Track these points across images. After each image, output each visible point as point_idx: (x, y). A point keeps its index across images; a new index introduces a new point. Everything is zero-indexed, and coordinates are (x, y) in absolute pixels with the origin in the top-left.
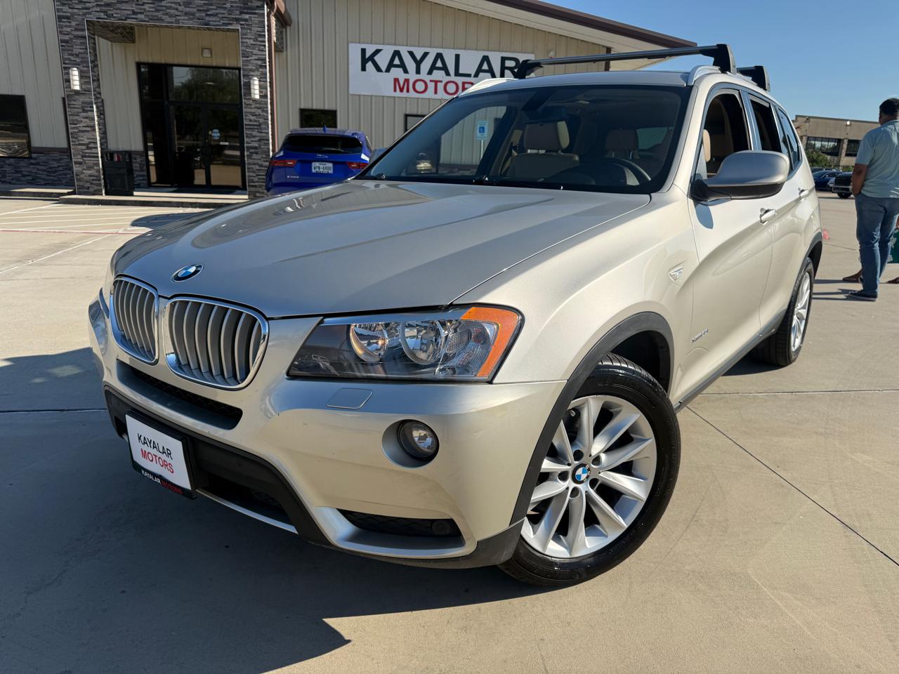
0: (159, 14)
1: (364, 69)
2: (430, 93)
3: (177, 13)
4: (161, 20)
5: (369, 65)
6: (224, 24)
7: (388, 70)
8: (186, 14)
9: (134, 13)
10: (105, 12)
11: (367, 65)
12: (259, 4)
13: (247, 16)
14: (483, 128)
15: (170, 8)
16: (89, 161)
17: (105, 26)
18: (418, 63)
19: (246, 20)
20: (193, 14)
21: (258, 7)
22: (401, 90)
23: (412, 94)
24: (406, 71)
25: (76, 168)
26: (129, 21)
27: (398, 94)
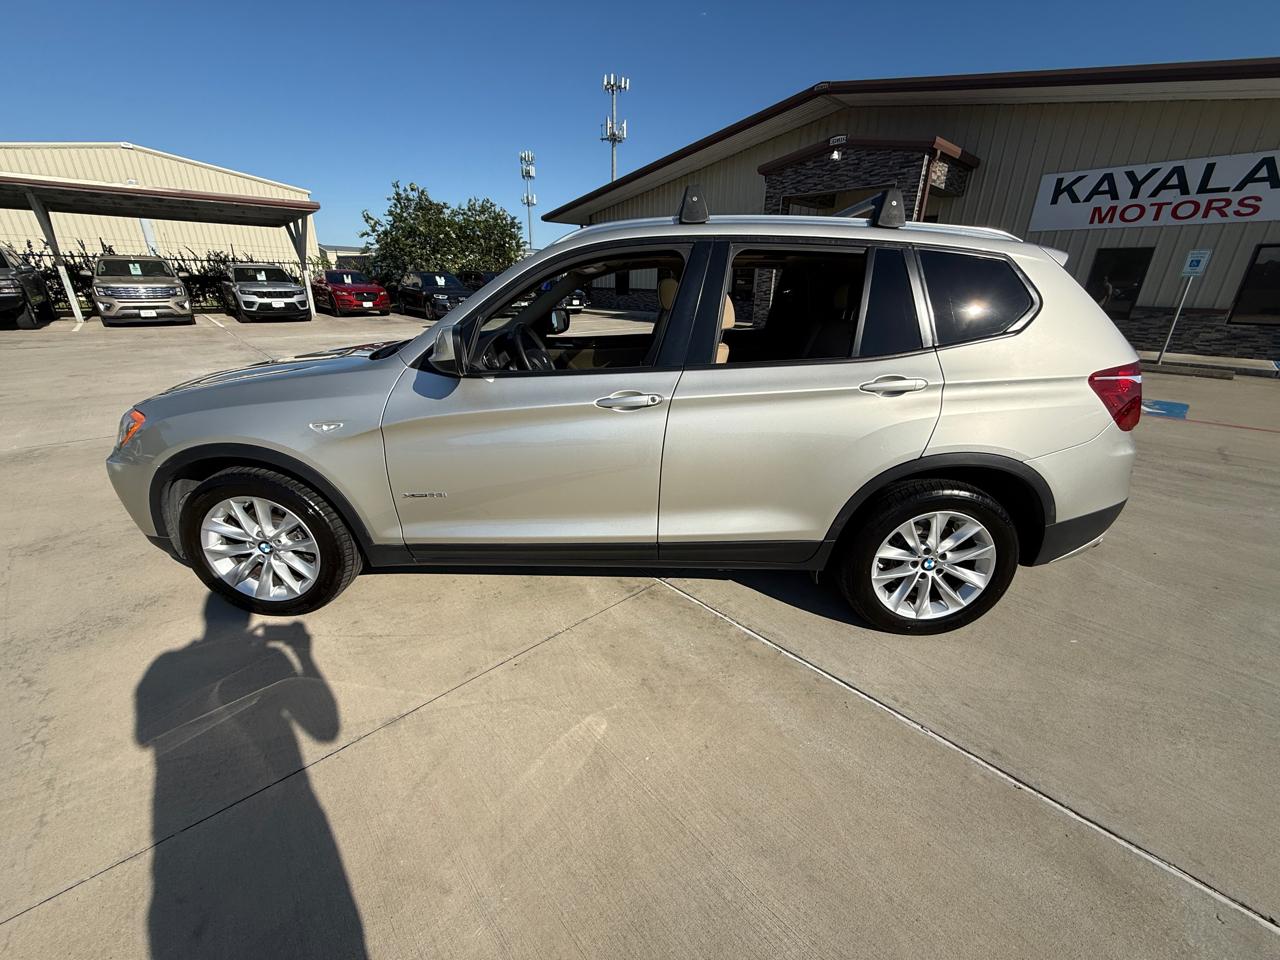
0: (833, 183)
1: (1054, 201)
2: (1147, 220)
3: (846, 178)
4: (833, 187)
5: (1064, 197)
6: (884, 182)
7: (1088, 199)
8: (854, 178)
9: (816, 185)
10: (795, 188)
11: (1060, 197)
12: (919, 155)
13: (905, 170)
14: (1198, 262)
15: (842, 175)
16: (764, 303)
17: (797, 198)
18: (1137, 185)
19: (904, 174)
20: (859, 177)
21: (918, 159)
22: (1101, 221)
23: (1117, 223)
24: (1115, 196)
25: (756, 309)
26: (811, 192)
27: (1096, 225)
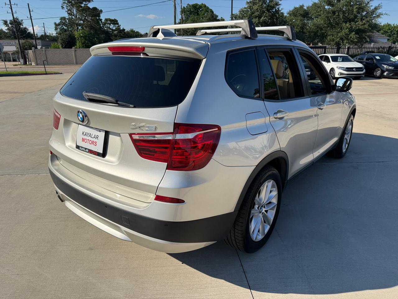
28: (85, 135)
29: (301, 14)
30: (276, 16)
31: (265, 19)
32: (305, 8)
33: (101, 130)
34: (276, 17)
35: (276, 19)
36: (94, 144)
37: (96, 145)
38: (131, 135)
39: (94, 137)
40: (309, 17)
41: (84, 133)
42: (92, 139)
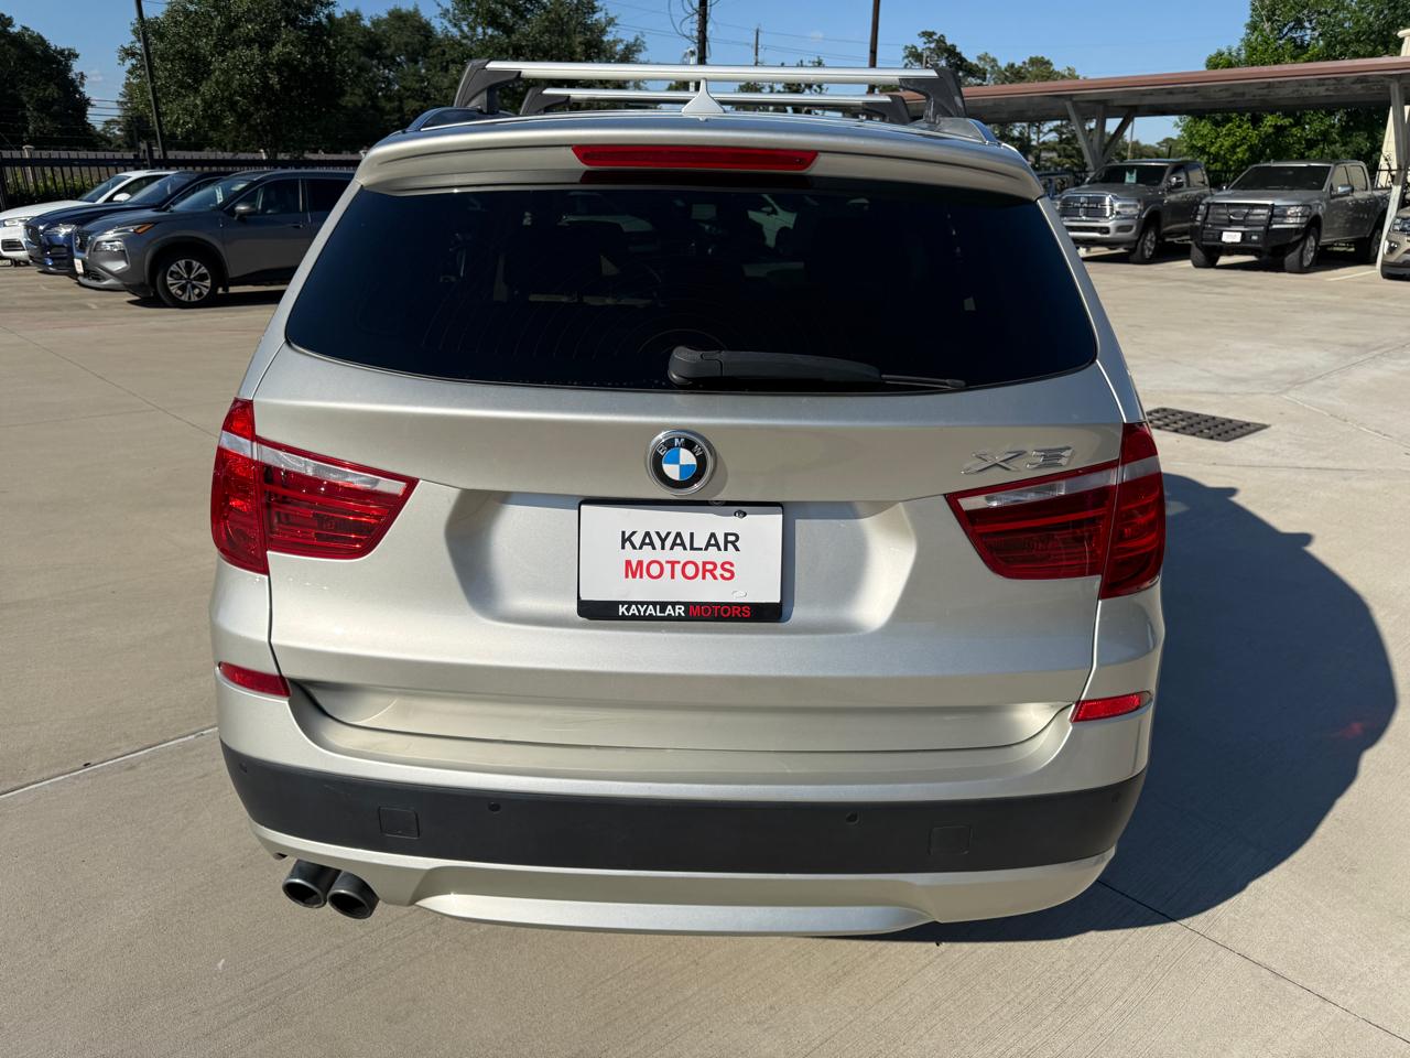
28: (643, 543)
29: (358, 47)
30: (325, 44)
31: (289, 53)
32: (367, 23)
33: (744, 509)
34: (328, 48)
35: (327, 55)
36: (718, 572)
37: (727, 575)
38: (952, 499)
39: (708, 545)
40: (386, 58)
41: (637, 540)
42: (699, 557)
